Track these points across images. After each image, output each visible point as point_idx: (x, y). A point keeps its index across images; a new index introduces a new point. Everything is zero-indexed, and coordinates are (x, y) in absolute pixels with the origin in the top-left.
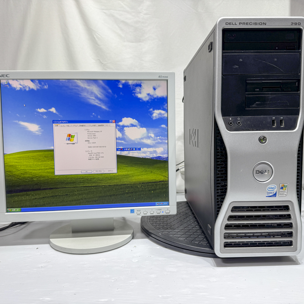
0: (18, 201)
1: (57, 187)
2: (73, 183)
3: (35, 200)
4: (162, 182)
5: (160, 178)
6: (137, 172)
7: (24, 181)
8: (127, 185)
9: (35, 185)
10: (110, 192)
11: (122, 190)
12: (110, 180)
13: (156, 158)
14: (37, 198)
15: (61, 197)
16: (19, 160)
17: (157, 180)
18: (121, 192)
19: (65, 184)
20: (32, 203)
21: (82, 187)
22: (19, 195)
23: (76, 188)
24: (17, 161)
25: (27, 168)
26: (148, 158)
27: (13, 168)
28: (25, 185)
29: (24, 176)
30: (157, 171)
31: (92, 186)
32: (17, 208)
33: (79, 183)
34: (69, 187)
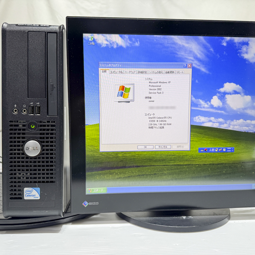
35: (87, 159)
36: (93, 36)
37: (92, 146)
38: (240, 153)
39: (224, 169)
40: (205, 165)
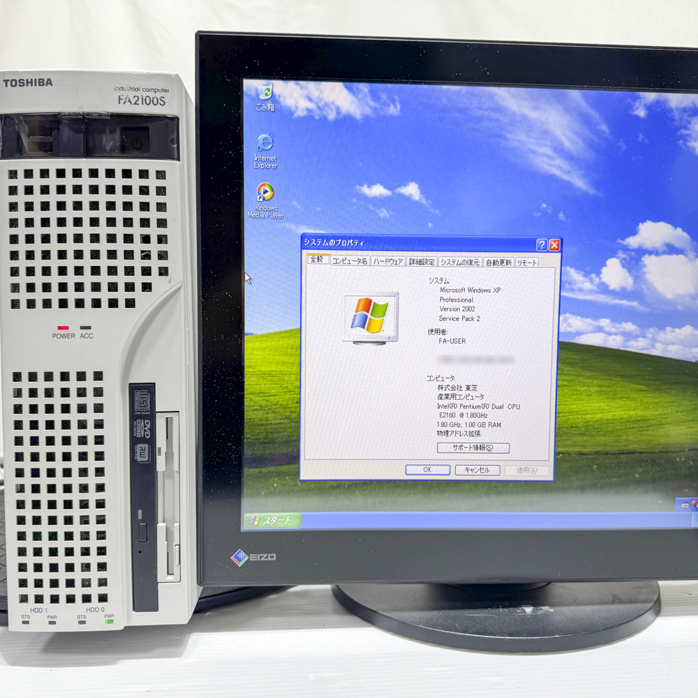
35: (246, 430)
36: (270, 87)
37: (261, 395)
38: (683, 422)
39: (637, 469)
40: (581, 454)
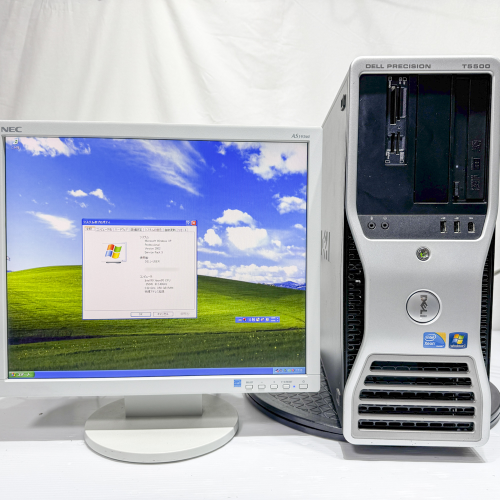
0: (29, 358)
1: (100, 334)
2: (131, 327)
3: (61, 357)
4: (295, 329)
5: (290, 322)
6: (249, 310)
7: (41, 322)
8: (230, 333)
9: (61, 329)
10: (197, 346)
11: (219, 343)
12: (198, 323)
13: (283, 284)
14: (65, 354)
15: (108, 354)
16: (33, 283)
17: (284, 325)
18: (218, 346)
19: (116, 329)
20: (54, 363)
21: (146, 335)
22: (31, 348)
23: (135, 337)
24: (29, 284)
25: (47, 299)
26: (268, 285)
27: (22, 297)
28: (43, 330)
29: (42, 312)
30: (286, 309)
31: (164, 335)
32: (28, 371)
33: (141, 327)
34: (122, 335)
